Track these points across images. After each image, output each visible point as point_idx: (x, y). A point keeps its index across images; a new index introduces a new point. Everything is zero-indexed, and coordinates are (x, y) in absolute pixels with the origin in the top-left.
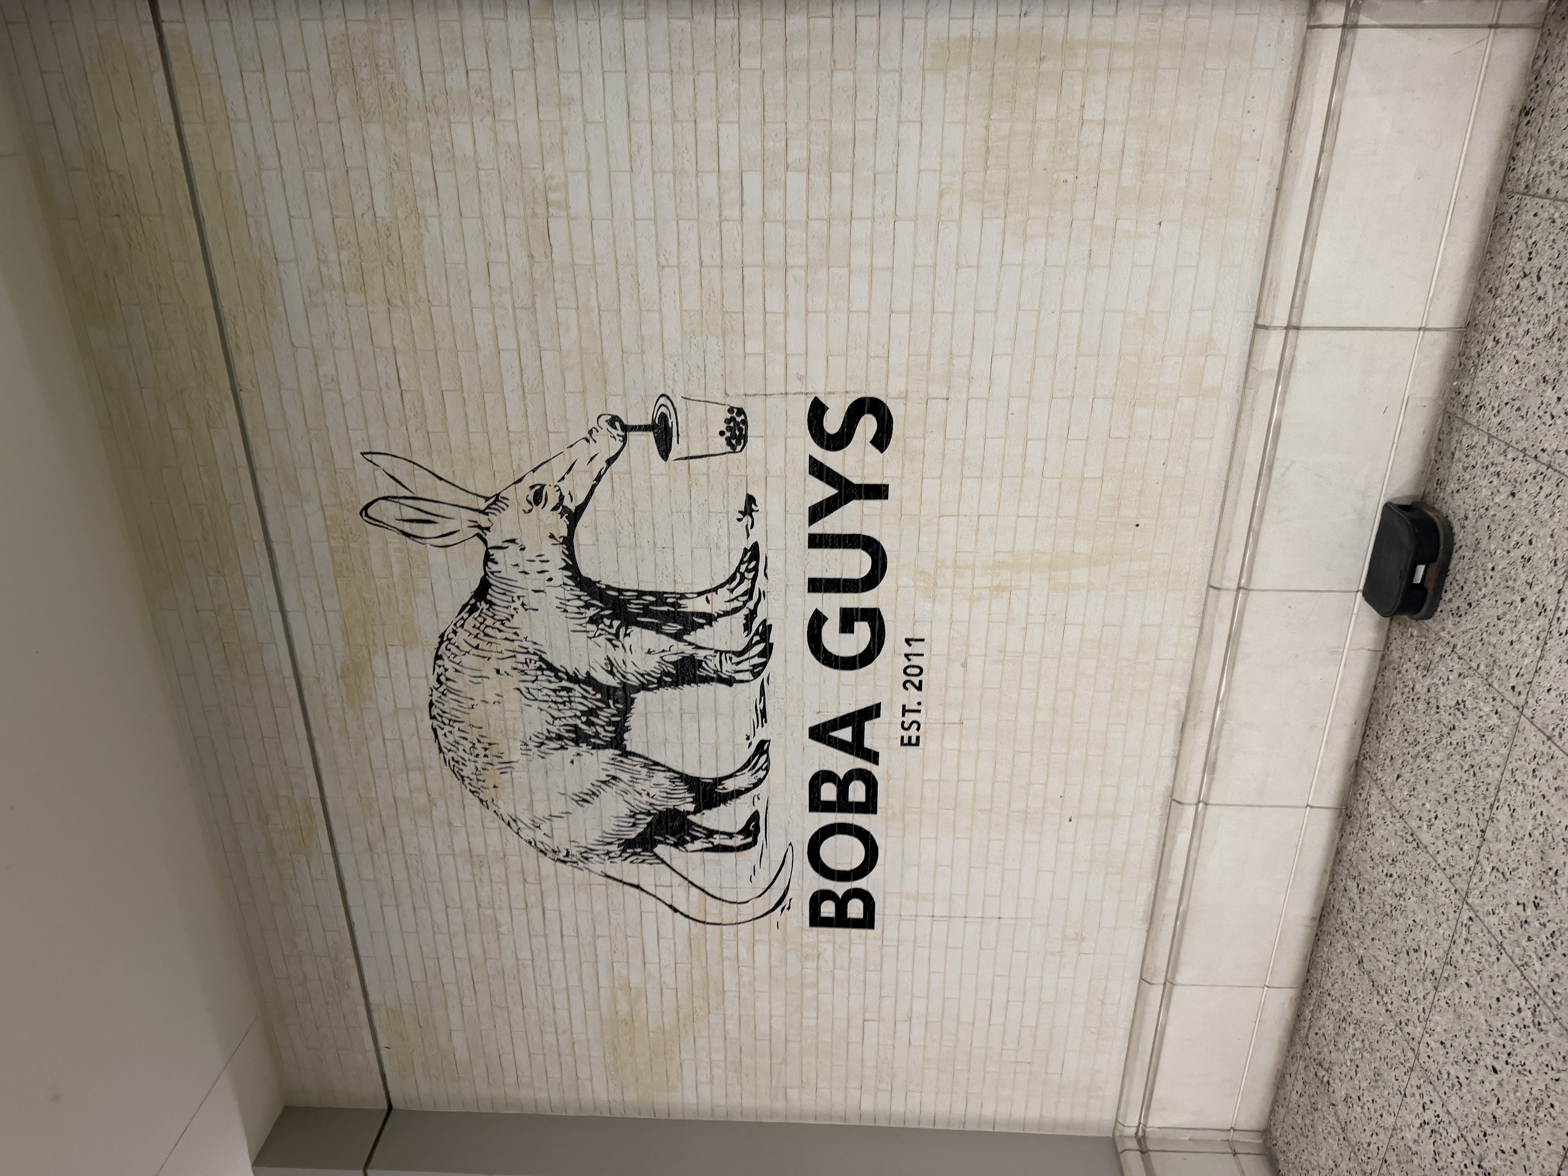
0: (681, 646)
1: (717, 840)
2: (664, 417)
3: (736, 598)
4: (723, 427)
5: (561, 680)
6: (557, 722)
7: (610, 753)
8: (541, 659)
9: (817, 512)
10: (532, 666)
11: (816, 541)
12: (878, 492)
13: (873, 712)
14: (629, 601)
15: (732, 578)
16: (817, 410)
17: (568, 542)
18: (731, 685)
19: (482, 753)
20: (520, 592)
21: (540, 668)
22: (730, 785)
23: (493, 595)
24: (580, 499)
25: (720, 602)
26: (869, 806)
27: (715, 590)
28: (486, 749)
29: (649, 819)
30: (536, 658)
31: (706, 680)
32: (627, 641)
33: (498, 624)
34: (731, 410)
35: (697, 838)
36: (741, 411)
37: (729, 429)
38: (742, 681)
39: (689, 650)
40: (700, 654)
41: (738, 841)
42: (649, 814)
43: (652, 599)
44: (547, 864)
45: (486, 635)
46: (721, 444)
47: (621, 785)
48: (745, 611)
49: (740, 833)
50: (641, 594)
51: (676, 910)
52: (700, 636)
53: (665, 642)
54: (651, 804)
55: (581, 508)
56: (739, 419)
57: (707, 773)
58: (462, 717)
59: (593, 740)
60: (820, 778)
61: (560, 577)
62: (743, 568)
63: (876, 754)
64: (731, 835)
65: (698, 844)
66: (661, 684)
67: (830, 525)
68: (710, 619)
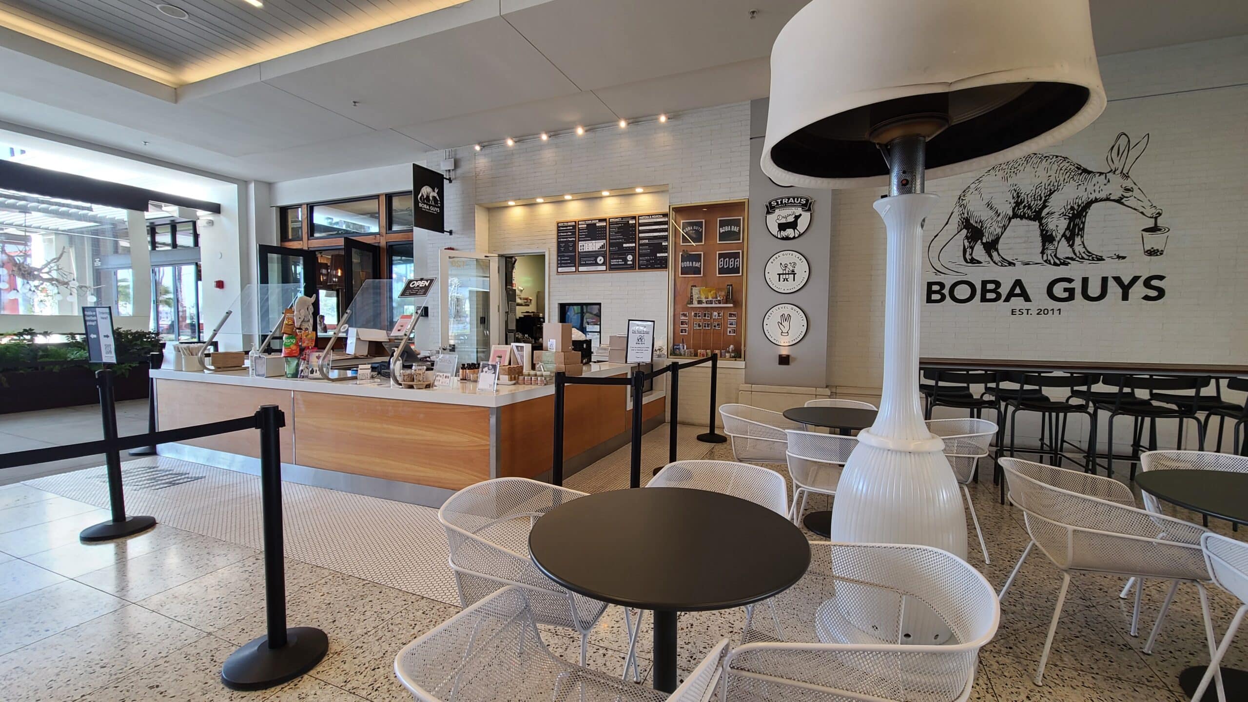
1: (969, 250)
2: (1160, 230)
3: (1080, 254)
4: (1155, 248)
5: (1045, 197)
7: (1011, 213)
8: (1055, 191)
9: (1118, 280)
10: (1052, 187)
11: (1105, 280)
12: (1125, 297)
13: (1027, 299)
14: (1080, 219)
15: (1089, 252)
16: (1161, 278)
18: (1041, 253)
19: (1012, 171)
20: (1086, 184)
21: (1051, 190)
22: (995, 254)
23: (1084, 175)
24: (1126, 203)
25: (1078, 248)
26: (984, 299)
27: (1084, 247)
28: (1014, 172)
29: (979, 227)
30: (1056, 189)
31: (1044, 245)
32: (1062, 219)
33: (1071, 176)
34: (1162, 251)
35: (970, 244)
36: (1161, 254)
37: (1155, 250)
38: (1043, 257)
39: (1058, 239)
40: (1056, 243)
41: (968, 257)
42: (982, 227)
43: (1081, 226)
44: (959, 193)
45: (1067, 173)
46: (1148, 248)
47: (996, 218)
48: (1074, 257)
49: (972, 257)
50: (1084, 223)
51: (935, 237)
52: (1064, 242)
53: (1062, 232)
54: (986, 228)
55: (1123, 204)
56: (1158, 253)
57: (1000, 246)
58: (1029, 164)
59: (1017, 208)
60: (998, 284)
61: (1092, 197)
62: (1094, 256)
63: (1008, 301)
64: (971, 254)
65: (967, 244)
66: (1042, 231)
67: (1112, 283)
68: (1072, 246)
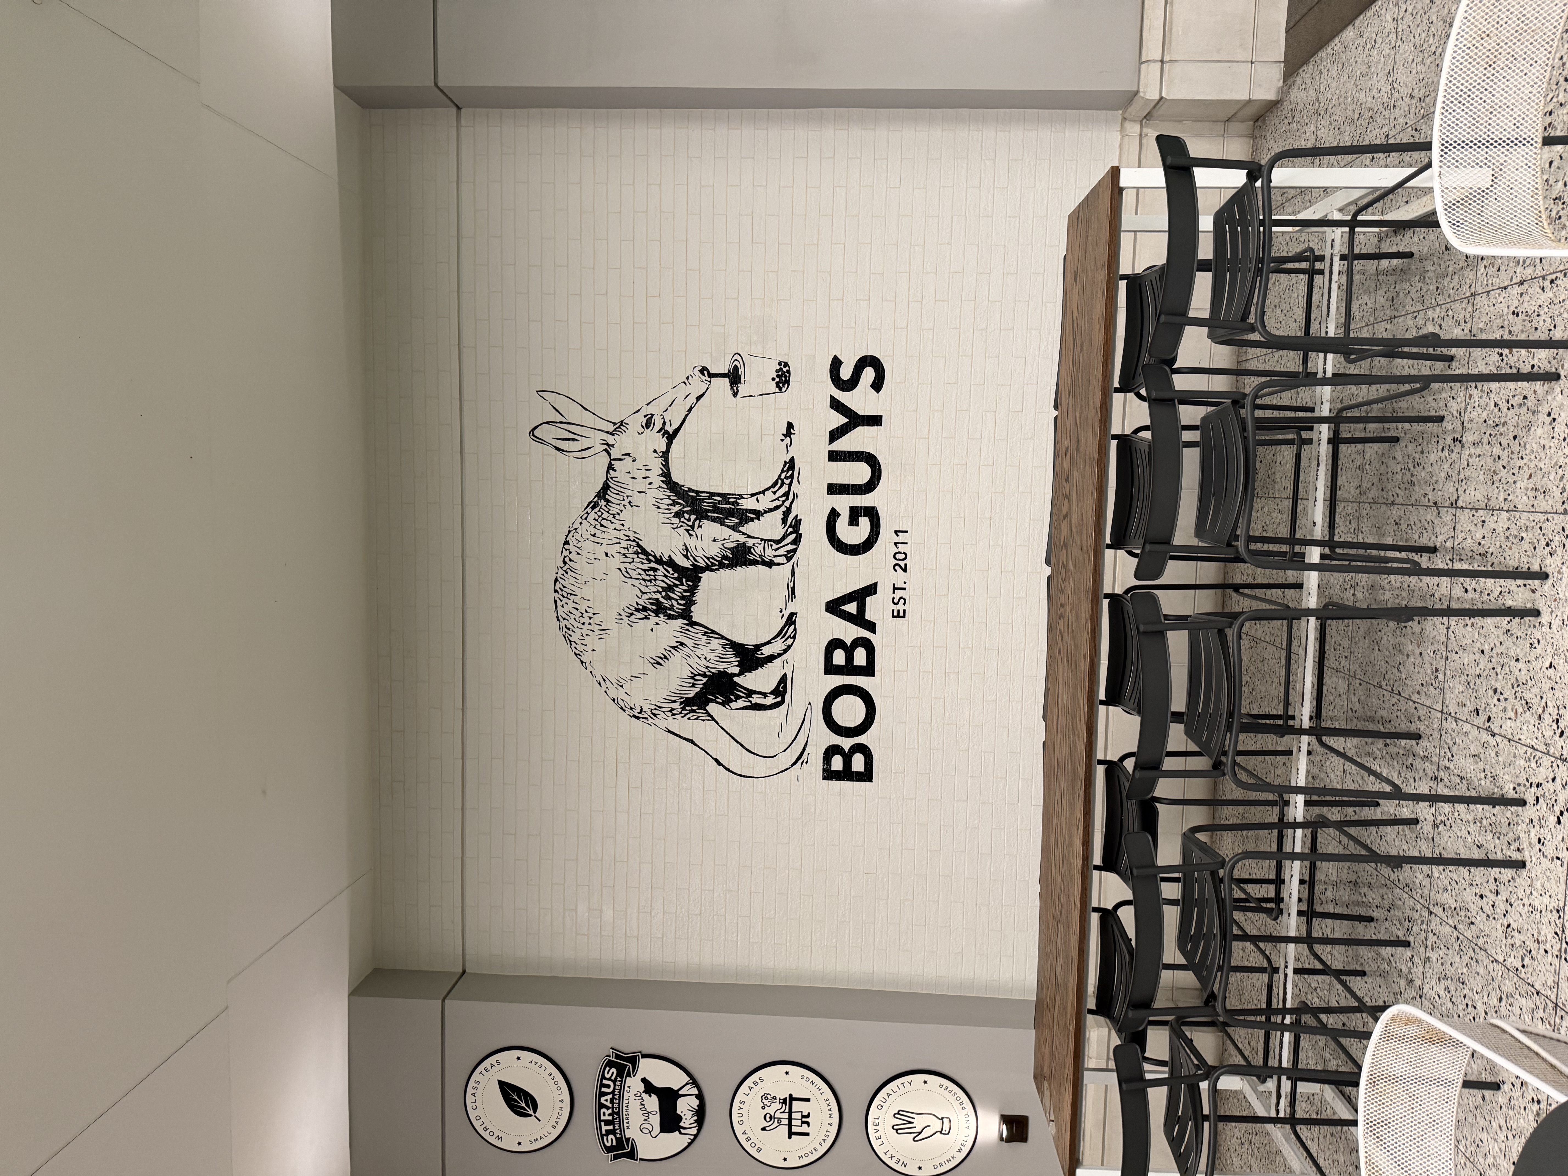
0: (737, 536)
1: (755, 699)
6: (645, 596)
9: (835, 435)
11: (834, 456)
12: (875, 421)
13: (872, 589)
16: (836, 363)
17: (665, 455)
19: (587, 621)
26: (868, 670)
28: (590, 618)
47: (686, 649)
49: (771, 693)
54: (707, 667)
58: (577, 591)
60: (834, 644)
62: (783, 476)
63: (874, 624)
67: (843, 444)
